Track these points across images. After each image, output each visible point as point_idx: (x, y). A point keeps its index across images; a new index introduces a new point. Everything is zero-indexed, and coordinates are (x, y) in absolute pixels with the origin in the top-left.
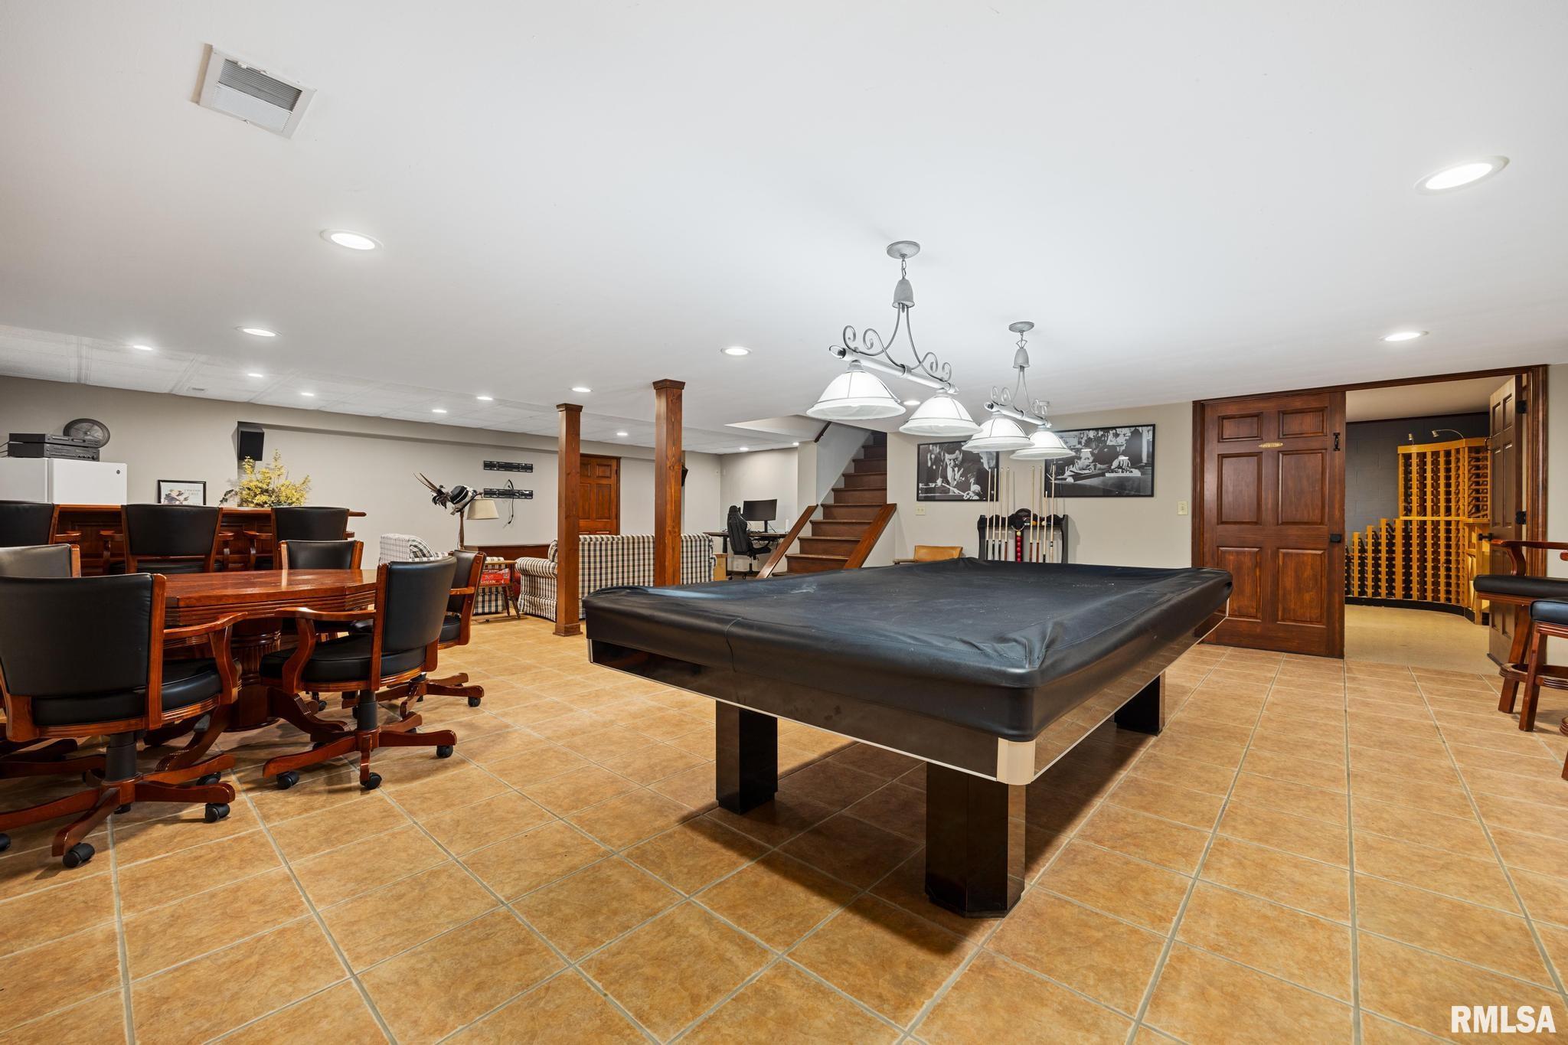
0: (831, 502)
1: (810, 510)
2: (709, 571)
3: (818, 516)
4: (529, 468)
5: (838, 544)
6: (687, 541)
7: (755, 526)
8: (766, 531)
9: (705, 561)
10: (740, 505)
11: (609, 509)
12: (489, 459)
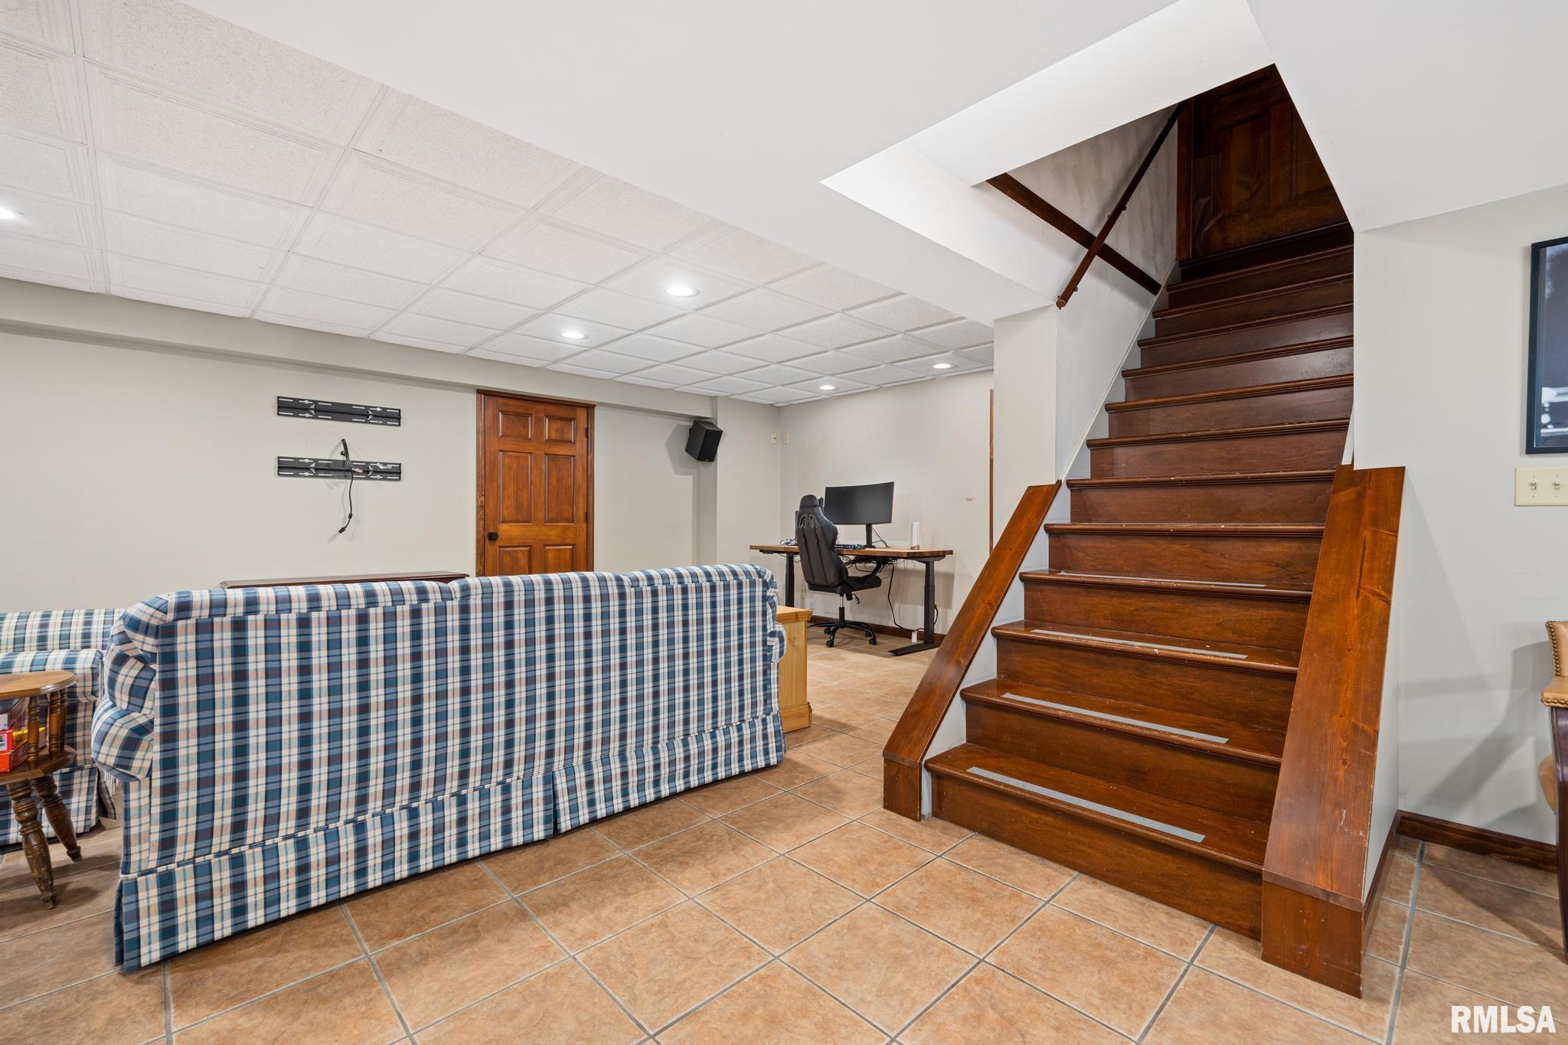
0: (1085, 474)
1: (1037, 499)
2: (766, 672)
3: (1060, 512)
4: (391, 417)
5: (1177, 602)
6: (699, 590)
7: (850, 535)
8: (869, 544)
9: (753, 645)
10: (820, 494)
11: (573, 504)
12: (292, 392)
